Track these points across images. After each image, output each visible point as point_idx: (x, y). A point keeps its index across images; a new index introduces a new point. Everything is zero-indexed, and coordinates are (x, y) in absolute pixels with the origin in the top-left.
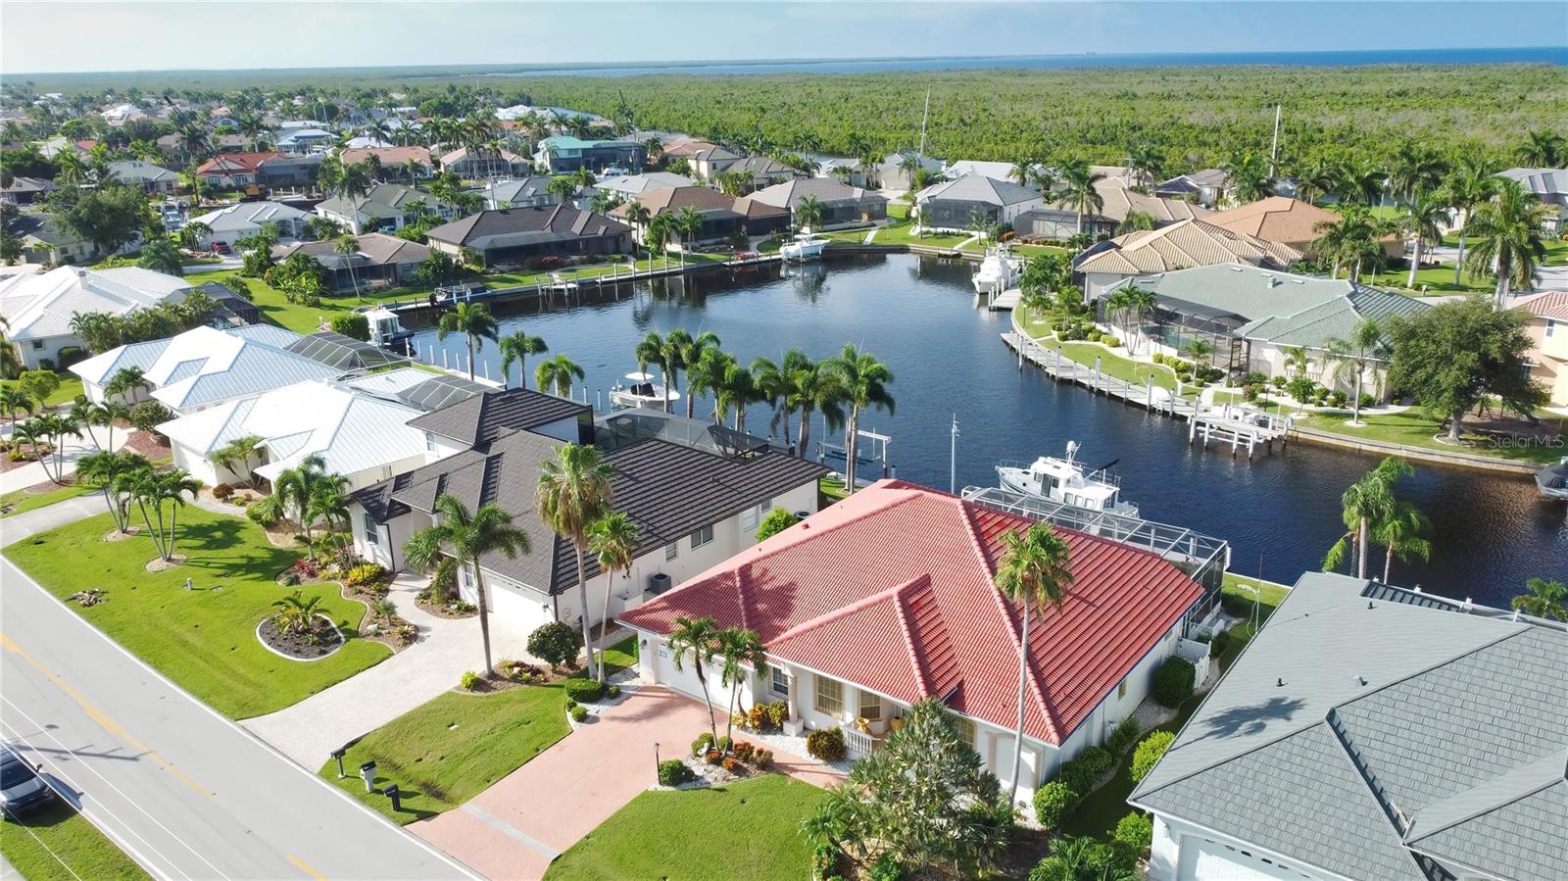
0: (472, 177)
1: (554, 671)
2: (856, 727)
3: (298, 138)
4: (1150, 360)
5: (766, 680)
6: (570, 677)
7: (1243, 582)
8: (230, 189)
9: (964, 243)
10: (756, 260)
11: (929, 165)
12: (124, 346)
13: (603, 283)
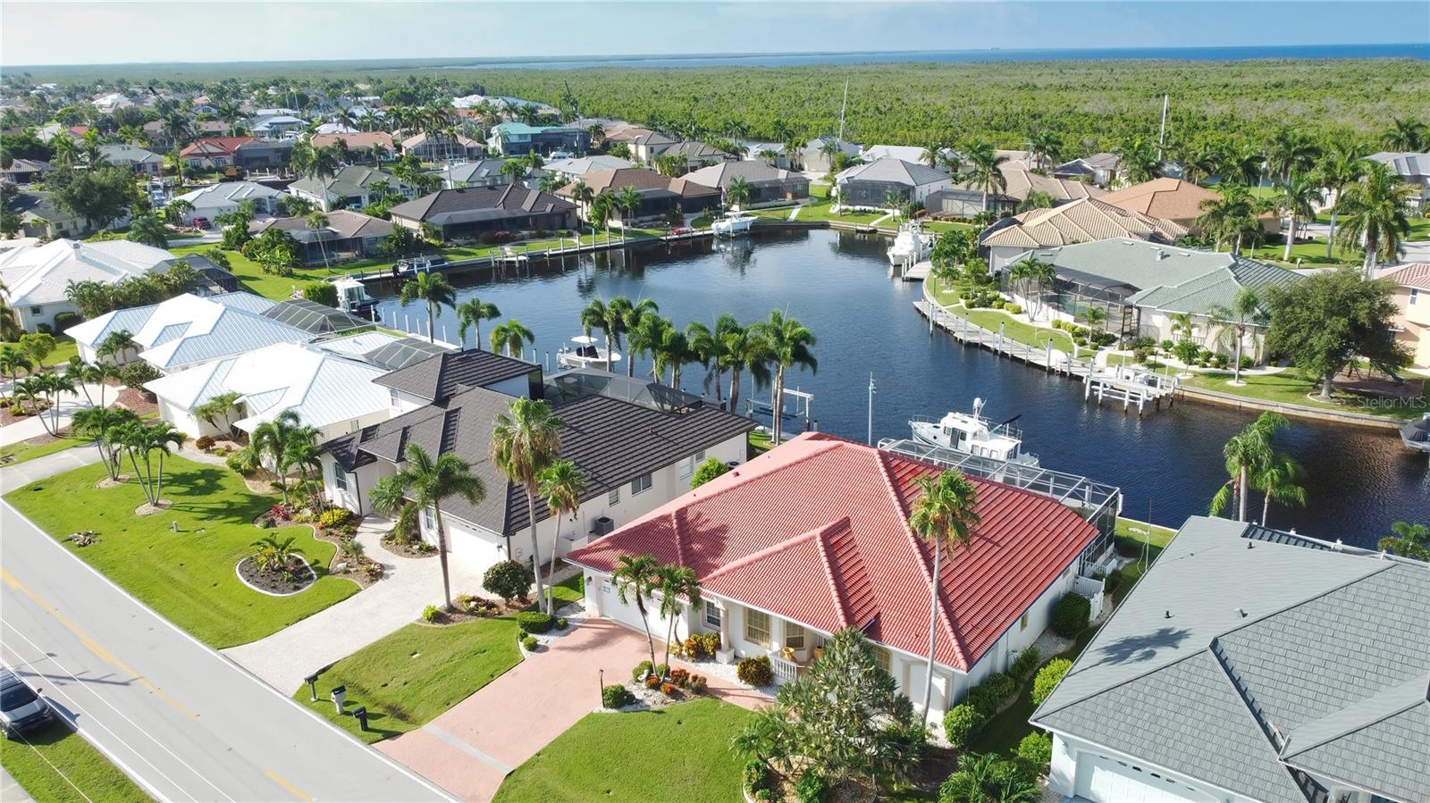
0: (431, 160)
1: (507, 605)
2: (782, 656)
3: (272, 124)
4: (1049, 326)
5: (700, 612)
6: (522, 610)
7: (1134, 526)
8: (210, 170)
9: (880, 220)
10: (690, 235)
11: (848, 150)
12: (115, 312)
13: (551, 256)
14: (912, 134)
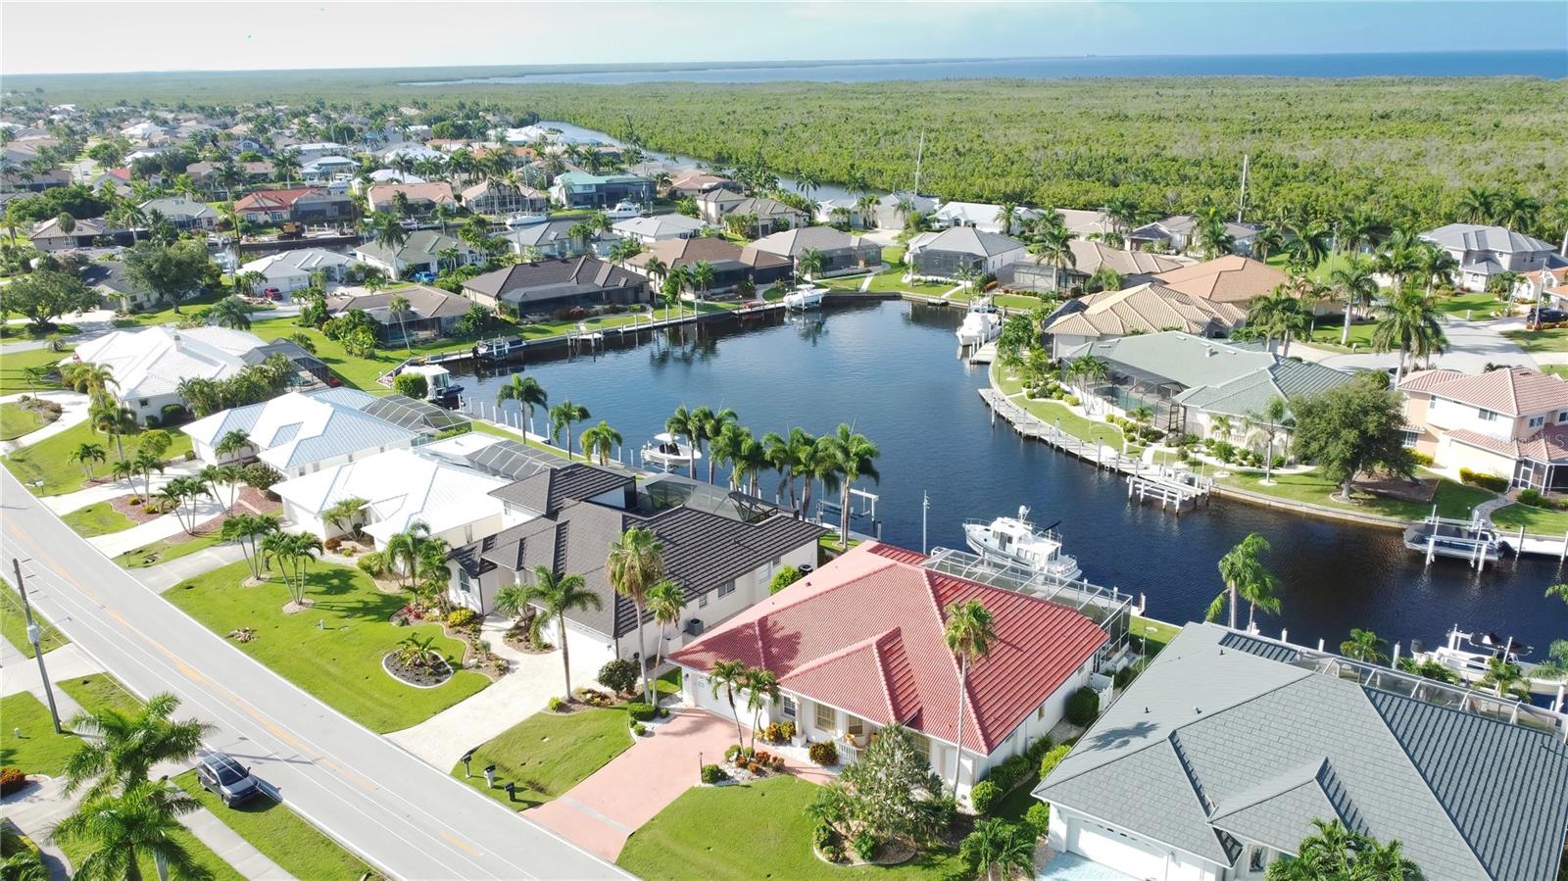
0: (493, 212)
1: (618, 697)
2: (845, 741)
3: (321, 165)
4: (1103, 419)
5: (779, 706)
6: (631, 701)
7: (1151, 624)
8: (267, 225)
9: (952, 292)
10: (761, 308)
11: (922, 206)
12: (228, 411)
13: (625, 332)
14: (991, 183)
